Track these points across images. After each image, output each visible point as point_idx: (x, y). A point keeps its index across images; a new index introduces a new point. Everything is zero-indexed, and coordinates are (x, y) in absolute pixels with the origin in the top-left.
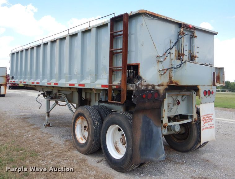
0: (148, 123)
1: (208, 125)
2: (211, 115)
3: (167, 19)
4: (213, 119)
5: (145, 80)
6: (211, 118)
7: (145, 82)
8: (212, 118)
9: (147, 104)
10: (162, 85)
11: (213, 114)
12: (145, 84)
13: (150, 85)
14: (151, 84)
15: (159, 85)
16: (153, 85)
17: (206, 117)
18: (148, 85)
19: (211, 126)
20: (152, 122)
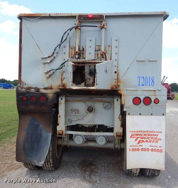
0: (37, 127)
1: (150, 146)
2: (157, 134)
3: (51, 15)
4: (160, 139)
5: (26, 83)
6: (156, 137)
7: (26, 85)
8: (159, 137)
9: (31, 107)
10: (51, 88)
11: (161, 132)
12: (25, 86)
13: (32, 88)
14: (34, 87)
15: (45, 89)
16: (37, 88)
17: (145, 135)
18: (29, 88)
19: (157, 148)
20: (41, 126)
